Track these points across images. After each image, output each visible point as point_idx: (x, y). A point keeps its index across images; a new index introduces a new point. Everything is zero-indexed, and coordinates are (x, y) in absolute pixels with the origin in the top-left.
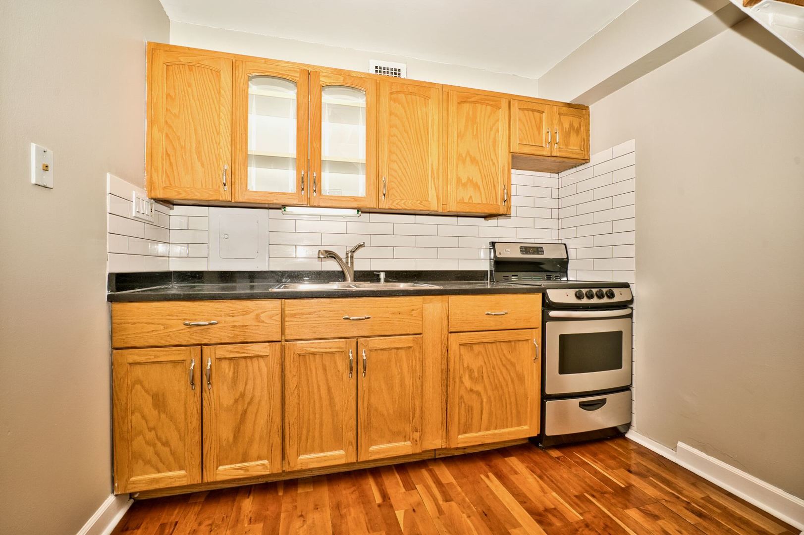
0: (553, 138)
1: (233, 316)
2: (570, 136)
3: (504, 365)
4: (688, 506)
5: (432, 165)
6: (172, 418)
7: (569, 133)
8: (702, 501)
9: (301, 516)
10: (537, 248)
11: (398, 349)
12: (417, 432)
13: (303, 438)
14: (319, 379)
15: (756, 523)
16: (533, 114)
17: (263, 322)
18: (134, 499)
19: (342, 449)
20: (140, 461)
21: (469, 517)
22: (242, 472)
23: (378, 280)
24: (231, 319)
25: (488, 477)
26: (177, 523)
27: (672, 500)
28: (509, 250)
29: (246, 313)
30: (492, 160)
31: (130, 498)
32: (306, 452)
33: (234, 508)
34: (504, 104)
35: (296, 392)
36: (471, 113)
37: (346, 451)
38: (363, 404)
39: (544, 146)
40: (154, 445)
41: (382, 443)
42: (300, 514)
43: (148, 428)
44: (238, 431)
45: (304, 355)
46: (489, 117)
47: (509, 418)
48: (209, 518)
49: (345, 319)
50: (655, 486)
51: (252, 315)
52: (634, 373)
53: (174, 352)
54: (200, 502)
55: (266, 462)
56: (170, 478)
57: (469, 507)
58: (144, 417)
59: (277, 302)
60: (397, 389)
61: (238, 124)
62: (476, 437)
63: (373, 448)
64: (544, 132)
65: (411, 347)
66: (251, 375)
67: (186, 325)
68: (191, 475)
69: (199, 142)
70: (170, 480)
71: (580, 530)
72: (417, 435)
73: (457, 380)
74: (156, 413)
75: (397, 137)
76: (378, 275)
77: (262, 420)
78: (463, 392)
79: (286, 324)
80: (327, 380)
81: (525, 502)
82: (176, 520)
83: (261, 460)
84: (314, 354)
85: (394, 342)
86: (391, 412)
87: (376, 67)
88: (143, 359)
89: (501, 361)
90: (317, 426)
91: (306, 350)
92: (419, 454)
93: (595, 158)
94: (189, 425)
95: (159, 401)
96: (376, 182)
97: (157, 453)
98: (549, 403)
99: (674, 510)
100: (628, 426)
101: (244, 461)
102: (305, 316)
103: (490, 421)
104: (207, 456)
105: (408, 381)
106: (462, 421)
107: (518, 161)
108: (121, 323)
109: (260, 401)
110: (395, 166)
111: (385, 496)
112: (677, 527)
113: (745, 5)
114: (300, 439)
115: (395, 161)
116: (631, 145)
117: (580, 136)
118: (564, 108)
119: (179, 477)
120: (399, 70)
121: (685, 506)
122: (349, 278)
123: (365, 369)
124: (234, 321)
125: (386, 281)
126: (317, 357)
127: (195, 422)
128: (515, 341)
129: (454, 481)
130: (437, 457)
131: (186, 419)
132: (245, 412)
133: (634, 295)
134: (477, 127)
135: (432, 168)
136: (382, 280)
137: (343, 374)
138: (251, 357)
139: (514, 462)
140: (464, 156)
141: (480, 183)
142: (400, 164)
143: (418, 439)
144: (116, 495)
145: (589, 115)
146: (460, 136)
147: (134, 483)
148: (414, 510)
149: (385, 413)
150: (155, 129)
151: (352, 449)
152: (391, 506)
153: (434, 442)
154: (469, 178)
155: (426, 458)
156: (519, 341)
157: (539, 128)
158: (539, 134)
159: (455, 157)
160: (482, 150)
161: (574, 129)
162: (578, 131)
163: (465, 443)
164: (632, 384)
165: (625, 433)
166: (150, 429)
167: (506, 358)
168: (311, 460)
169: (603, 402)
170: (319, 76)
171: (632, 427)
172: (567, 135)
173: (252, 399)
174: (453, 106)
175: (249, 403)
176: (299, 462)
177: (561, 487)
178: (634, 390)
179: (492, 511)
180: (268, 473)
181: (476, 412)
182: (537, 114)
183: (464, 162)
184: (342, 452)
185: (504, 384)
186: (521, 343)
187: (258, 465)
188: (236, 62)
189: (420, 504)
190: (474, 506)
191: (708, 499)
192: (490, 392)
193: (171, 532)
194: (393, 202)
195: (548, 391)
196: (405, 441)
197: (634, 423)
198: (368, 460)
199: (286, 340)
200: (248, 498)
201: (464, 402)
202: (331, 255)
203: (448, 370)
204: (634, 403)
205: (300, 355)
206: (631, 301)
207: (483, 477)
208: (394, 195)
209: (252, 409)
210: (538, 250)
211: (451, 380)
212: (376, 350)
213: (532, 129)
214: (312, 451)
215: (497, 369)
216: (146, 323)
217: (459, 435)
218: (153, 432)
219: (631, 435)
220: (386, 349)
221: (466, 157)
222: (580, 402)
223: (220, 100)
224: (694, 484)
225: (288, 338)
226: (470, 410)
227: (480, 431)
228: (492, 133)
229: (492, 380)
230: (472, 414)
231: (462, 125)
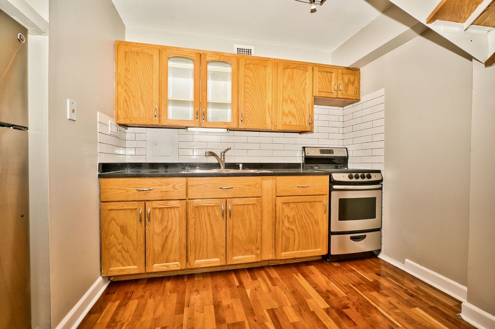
0: (338, 87)
1: (161, 186)
2: (348, 87)
3: (307, 215)
4: (406, 291)
5: (268, 104)
6: (130, 238)
7: (348, 84)
8: (415, 289)
9: (197, 290)
10: (330, 150)
11: (248, 204)
12: (259, 250)
13: (198, 251)
14: (206, 220)
15: (442, 300)
16: (327, 74)
17: (177, 189)
18: (110, 280)
19: (218, 258)
20: (114, 260)
21: (285, 293)
22: (166, 268)
23: (239, 168)
24: (160, 187)
25: (297, 275)
26: (133, 292)
27: (397, 288)
28: (313, 152)
29: (168, 184)
30: (303, 101)
31: (109, 280)
32: (199, 259)
33: (162, 286)
34: (310, 69)
35: (194, 227)
36: (290, 74)
37: (220, 259)
38: (229, 234)
39: (333, 92)
40: (121, 252)
41: (239, 255)
42: (196, 289)
43: (118, 243)
44: (164, 246)
45: (198, 207)
46: (301, 76)
47: (310, 245)
48: (149, 290)
49: (220, 188)
50: (389, 281)
51: (171, 185)
52: (383, 221)
53: (131, 204)
54: (144, 283)
55: (178, 263)
56: (129, 269)
57: (285, 289)
58: (116, 237)
59: (184, 179)
60: (248, 226)
61: (162, 83)
62: (292, 254)
63: (235, 258)
64: (333, 84)
65: (255, 204)
66: (170, 217)
67: (137, 190)
68: (139, 269)
69: (142, 93)
70: (129, 271)
71: (344, 300)
72: (258, 252)
73: (281, 223)
74: (122, 235)
75: (249, 88)
76: (239, 165)
77: (176, 241)
78: (284, 229)
79: (189, 190)
80: (210, 221)
81: (316, 287)
82: (133, 291)
83: (176, 262)
84: (203, 206)
85: (246, 201)
86: (245, 239)
87: (238, 49)
88: (115, 208)
89: (306, 213)
90: (205, 245)
91: (199, 205)
92: (260, 262)
93: (363, 99)
94: (139, 242)
95: (124, 229)
96: (237, 115)
97: (122, 256)
98: (333, 237)
99: (398, 293)
100: (379, 251)
101: (167, 262)
102: (198, 186)
103: (299, 246)
104: (148, 258)
105: (253, 222)
106: (284, 245)
107: (317, 101)
108: (105, 189)
109: (175, 231)
110: (247, 105)
111: (241, 283)
112: (397, 301)
113: (427, 23)
114: (196, 252)
115: (247, 102)
116: (382, 91)
117: (354, 86)
118: (345, 70)
119: (134, 269)
120: (251, 50)
121: (404, 291)
122: (222, 167)
123: (230, 215)
124: (162, 189)
125: (243, 169)
126: (205, 208)
127: (142, 241)
128: (313, 202)
129: (278, 276)
130: (270, 265)
131: (137, 239)
132: (167, 237)
133: (383, 177)
134: (294, 82)
135: (268, 106)
136: (241, 168)
137: (218, 217)
138: (170, 208)
139: (312, 268)
140: (286, 98)
141: (296, 114)
142: (250, 104)
143: (259, 254)
144: (103, 277)
145: (360, 74)
146: (284, 87)
147: (111, 271)
148: (256, 289)
149: (241, 239)
150: (120, 87)
151: (223, 258)
152: (244, 287)
153: (268, 256)
154: (289, 111)
155: (264, 265)
156: (315, 201)
157: (330, 82)
158: (330, 85)
159: (281, 99)
160: (297, 95)
161: (351, 82)
162: (353, 83)
163: (285, 257)
164: (381, 227)
165: (378, 255)
166: (119, 244)
167: (308, 211)
168: (202, 263)
169: (364, 237)
170: (206, 56)
171: (381, 252)
172: (346, 86)
173: (171, 230)
174: (280, 70)
175: (169, 232)
176: (195, 263)
177: (337, 281)
178: (383, 231)
179: (298, 291)
180: (179, 269)
181: (291, 241)
182: (329, 74)
183: (286, 102)
184: (218, 259)
185: (307, 225)
186: (316, 202)
187: (174, 265)
188: (161, 50)
189: (259, 286)
190: (288, 288)
191: (419, 289)
192: (299, 230)
193: (130, 296)
194: (247, 125)
195: (333, 230)
196: (252, 255)
197: (383, 249)
198: (232, 264)
199: (189, 199)
200: (169, 281)
201: (285, 235)
202: (212, 154)
203: (276, 217)
204: (383, 239)
205: (196, 207)
206: (382, 180)
207: (294, 275)
208: (247, 121)
209: (171, 235)
210: (331, 151)
211: (277, 222)
212: (236, 205)
213: (326, 82)
214: (202, 258)
215: (303, 217)
216: (117, 189)
217: (282, 252)
218: (121, 245)
219: (381, 256)
220: (242, 205)
221: (288, 99)
222: (351, 237)
223: (153, 71)
224: (412, 281)
225: (190, 198)
226: (288, 239)
227: (293, 250)
228: (303, 86)
229: (300, 223)
230: (289, 241)
231: (285, 81)
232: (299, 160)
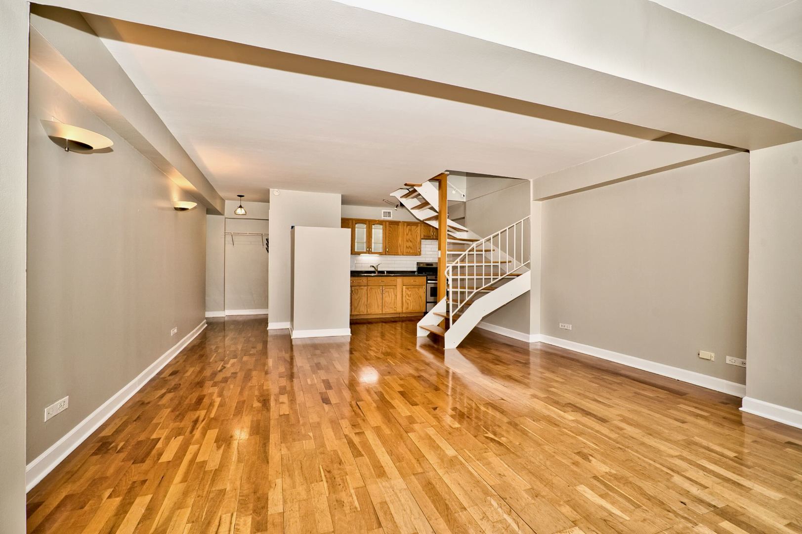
3: (416, 294)
5: (399, 243)
10: (430, 264)
11: (391, 288)
14: (374, 294)
17: (364, 282)
19: (379, 310)
28: (422, 265)
30: (416, 241)
34: (419, 225)
35: (370, 297)
36: (410, 228)
38: (384, 301)
41: (388, 309)
44: (358, 304)
45: (372, 289)
46: (415, 229)
47: (418, 307)
51: (361, 280)
59: (366, 277)
63: (386, 311)
64: (431, 232)
65: (394, 288)
66: (361, 293)
72: (395, 309)
73: (405, 297)
75: (390, 236)
76: (384, 272)
78: (406, 299)
79: (368, 282)
80: (376, 295)
87: (384, 212)
96: (385, 248)
98: (427, 304)
102: (371, 281)
103: (413, 307)
105: (393, 296)
106: (406, 307)
107: (422, 239)
109: (363, 298)
120: (390, 212)
122: (377, 273)
124: (358, 281)
125: (386, 273)
126: (374, 289)
128: (419, 288)
132: (359, 301)
134: (412, 232)
138: (361, 289)
141: (412, 247)
142: (391, 243)
146: (407, 234)
149: (388, 303)
153: (399, 311)
154: (409, 245)
158: (429, 233)
159: (406, 240)
160: (413, 238)
167: (417, 292)
170: (371, 221)
173: (361, 298)
174: (405, 227)
181: (409, 304)
183: (408, 242)
185: (416, 298)
186: (421, 288)
192: (413, 300)
195: (427, 301)
196: (393, 310)
201: (406, 302)
202: (373, 266)
211: (403, 297)
212: (386, 289)
213: (428, 231)
220: (389, 288)
221: (409, 240)
225: (369, 285)
226: (408, 304)
228: (416, 233)
229: (413, 297)
231: (408, 231)
232: (415, 269)
